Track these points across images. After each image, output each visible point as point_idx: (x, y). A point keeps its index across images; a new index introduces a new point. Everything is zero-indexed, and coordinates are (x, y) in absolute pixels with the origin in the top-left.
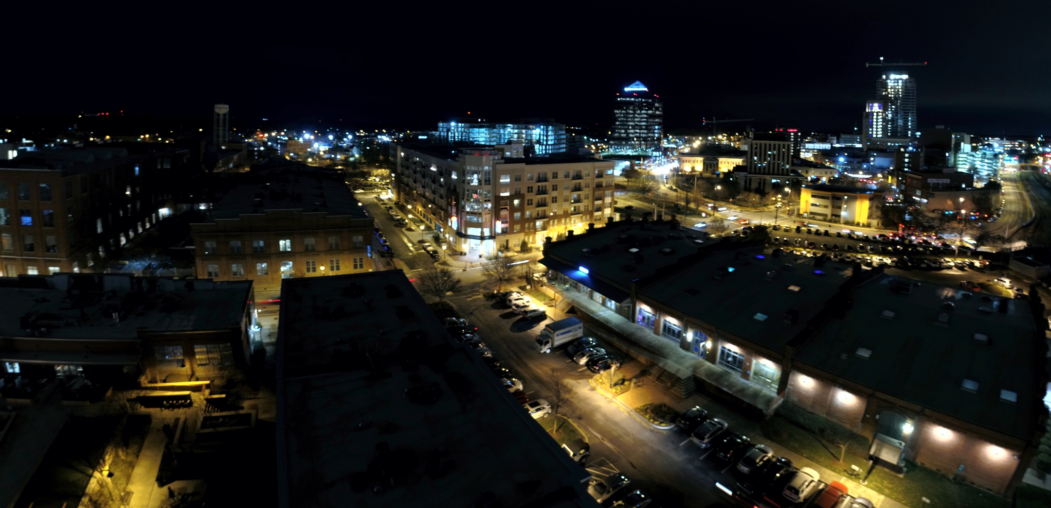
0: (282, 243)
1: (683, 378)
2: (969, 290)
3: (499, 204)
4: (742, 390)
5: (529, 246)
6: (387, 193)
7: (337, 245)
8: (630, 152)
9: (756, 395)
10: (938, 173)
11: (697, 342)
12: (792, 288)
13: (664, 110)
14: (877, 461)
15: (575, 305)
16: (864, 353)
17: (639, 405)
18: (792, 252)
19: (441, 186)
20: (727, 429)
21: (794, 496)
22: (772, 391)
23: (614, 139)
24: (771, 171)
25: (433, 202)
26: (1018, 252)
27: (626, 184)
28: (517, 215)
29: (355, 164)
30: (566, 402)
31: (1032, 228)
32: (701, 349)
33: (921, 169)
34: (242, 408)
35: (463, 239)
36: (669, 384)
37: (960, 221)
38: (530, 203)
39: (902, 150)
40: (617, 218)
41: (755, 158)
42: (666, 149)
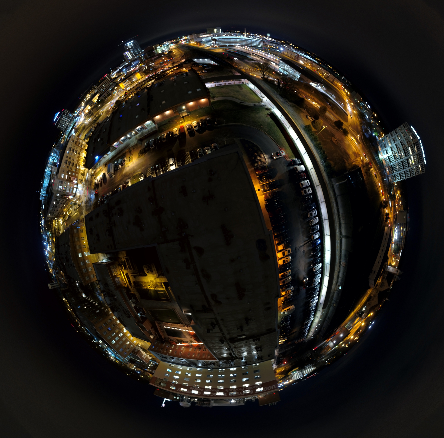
0: (80, 256)
1: (137, 143)
2: (177, 75)
3: (69, 180)
4: (149, 131)
5: (83, 172)
6: (60, 221)
7: (77, 238)
8: (71, 128)
9: (152, 129)
10: (154, 56)
11: (131, 135)
12: (137, 105)
13: (68, 110)
14: (183, 117)
15: (105, 163)
16: (164, 102)
17: (137, 157)
18: (129, 98)
19: (60, 201)
20: (154, 140)
21: (177, 135)
22: (154, 125)
23: (64, 131)
24: (108, 88)
25: (64, 204)
26: (184, 62)
27: (78, 133)
28: (73, 174)
29: (52, 234)
30: (129, 174)
31: (185, 56)
32: (133, 135)
33: (148, 58)
34: (124, 261)
35: (76, 195)
36: (136, 147)
37: (166, 63)
38: (71, 168)
39: (140, 57)
40: (86, 141)
41: (101, 90)
42: (77, 115)
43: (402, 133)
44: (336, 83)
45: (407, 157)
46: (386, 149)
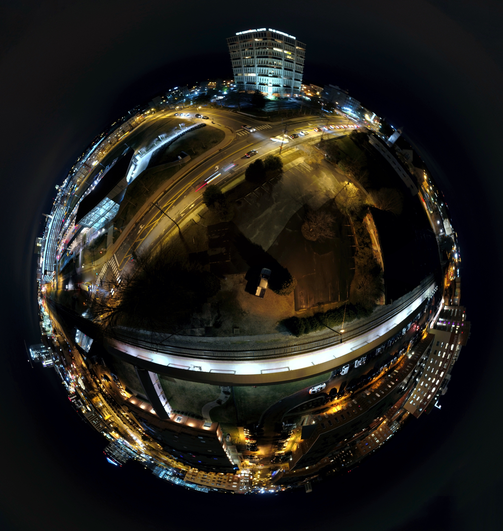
43: (243, 50)
44: (134, 123)
45: (283, 59)
46: (258, 83)
